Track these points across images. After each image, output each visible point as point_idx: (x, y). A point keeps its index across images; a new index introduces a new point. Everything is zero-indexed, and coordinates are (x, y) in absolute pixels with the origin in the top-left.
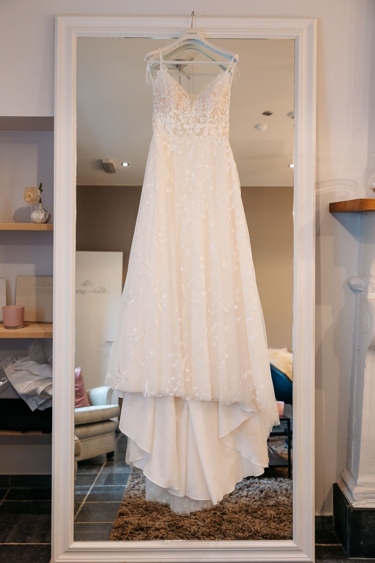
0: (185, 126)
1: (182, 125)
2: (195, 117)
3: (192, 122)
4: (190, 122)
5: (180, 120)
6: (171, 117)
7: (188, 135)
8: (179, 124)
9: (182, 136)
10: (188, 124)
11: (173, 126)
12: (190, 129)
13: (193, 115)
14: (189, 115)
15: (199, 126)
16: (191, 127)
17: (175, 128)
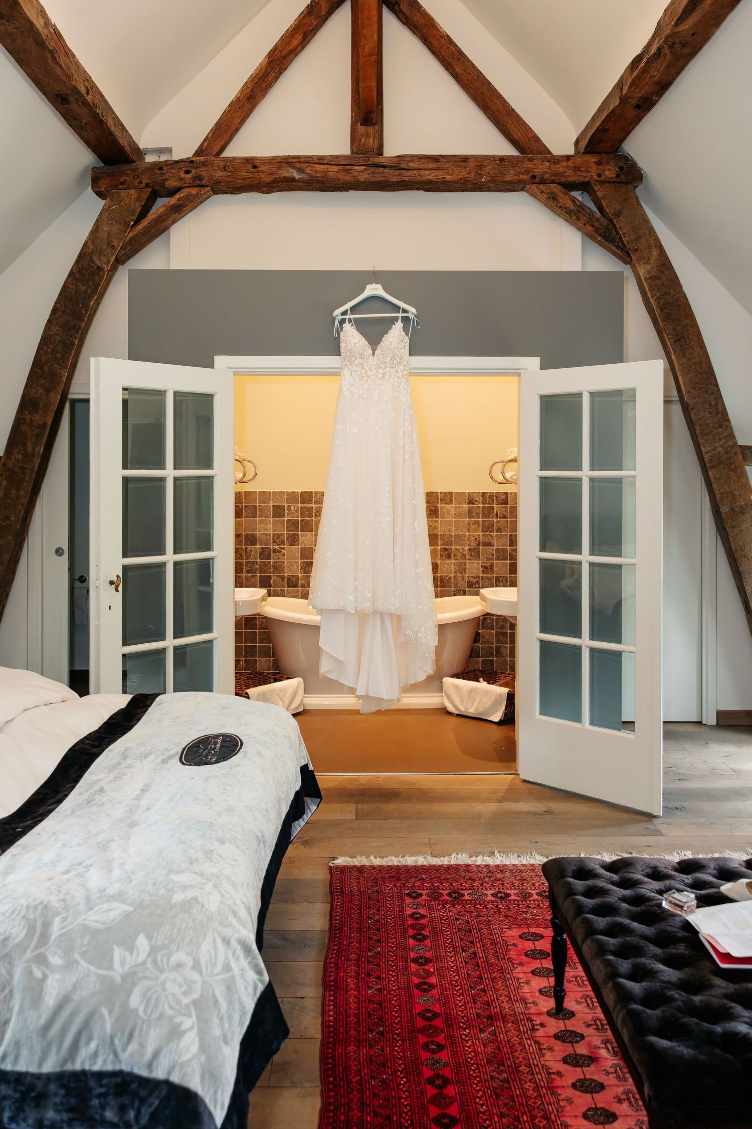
0: (369, 373)
1: (366, 372)
2: (377, 364)
3: (375, 369)
4: (373, 369)
5: (364, 368)
6: (356, 365)
7: (372, 380)
8: (364, 371)
9: (366, 382)
10: (371, 370)
11: (359, 373)
12: (374, 375)
13: (375, 363)
14: (372, 363)
15: (381, 371)
16: (374, 373)
17: (360, 375)
